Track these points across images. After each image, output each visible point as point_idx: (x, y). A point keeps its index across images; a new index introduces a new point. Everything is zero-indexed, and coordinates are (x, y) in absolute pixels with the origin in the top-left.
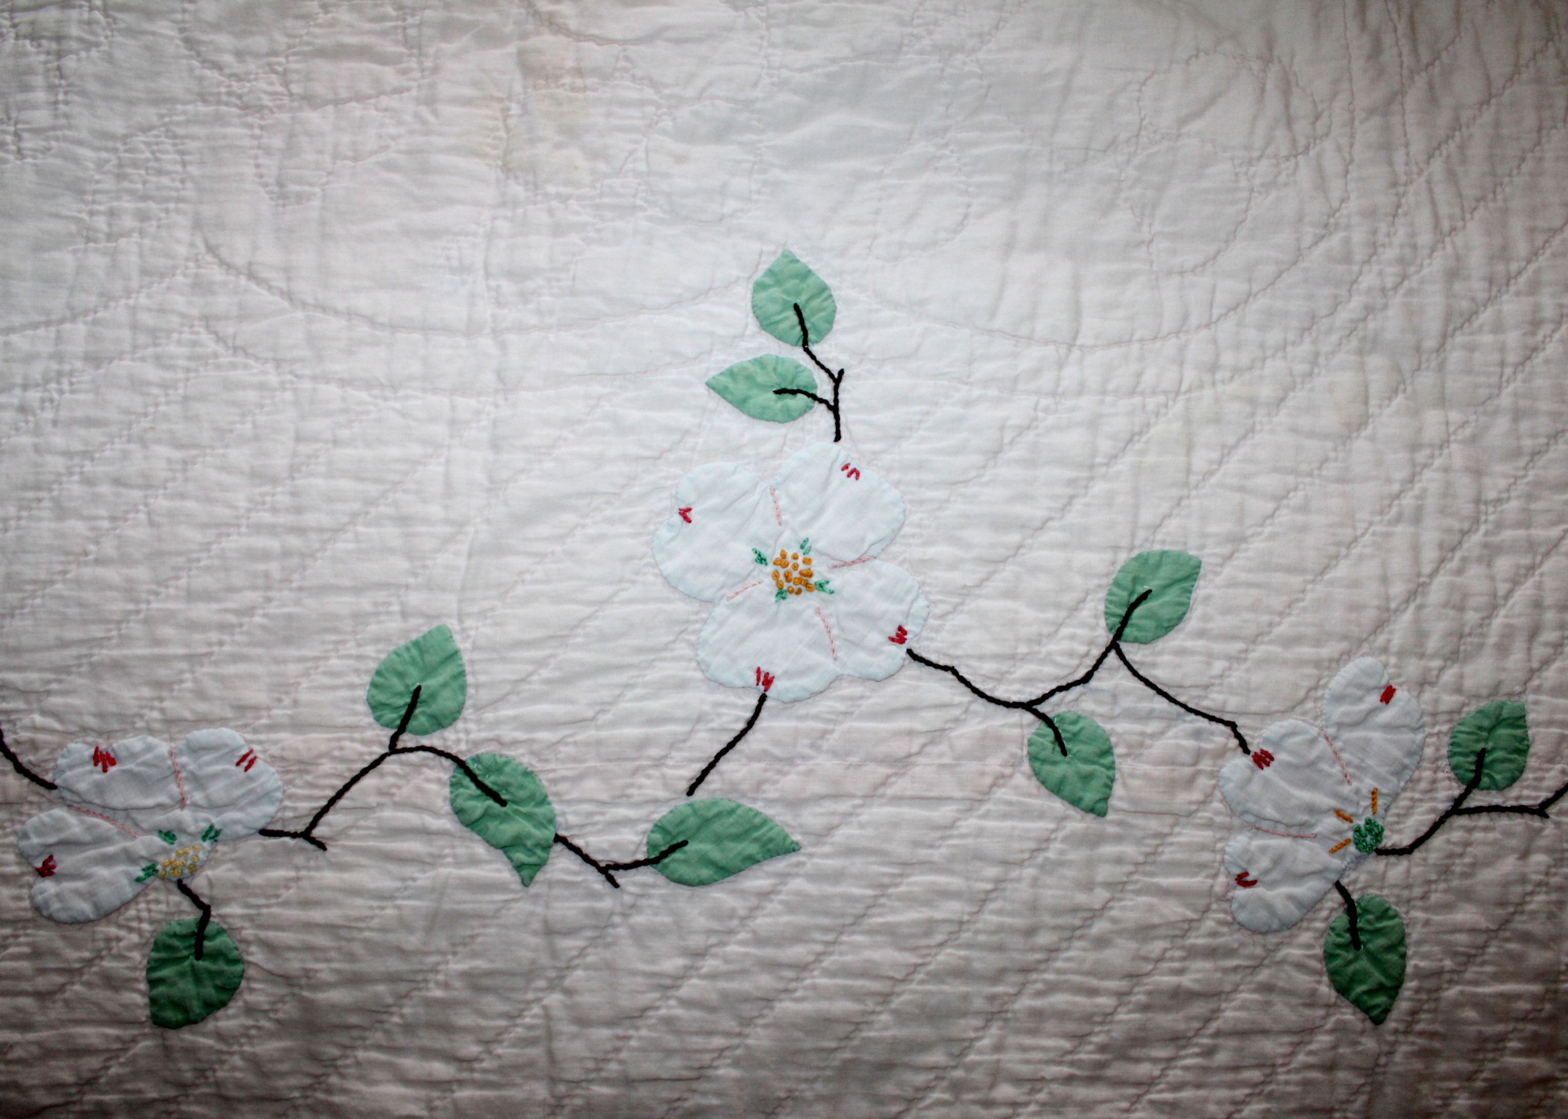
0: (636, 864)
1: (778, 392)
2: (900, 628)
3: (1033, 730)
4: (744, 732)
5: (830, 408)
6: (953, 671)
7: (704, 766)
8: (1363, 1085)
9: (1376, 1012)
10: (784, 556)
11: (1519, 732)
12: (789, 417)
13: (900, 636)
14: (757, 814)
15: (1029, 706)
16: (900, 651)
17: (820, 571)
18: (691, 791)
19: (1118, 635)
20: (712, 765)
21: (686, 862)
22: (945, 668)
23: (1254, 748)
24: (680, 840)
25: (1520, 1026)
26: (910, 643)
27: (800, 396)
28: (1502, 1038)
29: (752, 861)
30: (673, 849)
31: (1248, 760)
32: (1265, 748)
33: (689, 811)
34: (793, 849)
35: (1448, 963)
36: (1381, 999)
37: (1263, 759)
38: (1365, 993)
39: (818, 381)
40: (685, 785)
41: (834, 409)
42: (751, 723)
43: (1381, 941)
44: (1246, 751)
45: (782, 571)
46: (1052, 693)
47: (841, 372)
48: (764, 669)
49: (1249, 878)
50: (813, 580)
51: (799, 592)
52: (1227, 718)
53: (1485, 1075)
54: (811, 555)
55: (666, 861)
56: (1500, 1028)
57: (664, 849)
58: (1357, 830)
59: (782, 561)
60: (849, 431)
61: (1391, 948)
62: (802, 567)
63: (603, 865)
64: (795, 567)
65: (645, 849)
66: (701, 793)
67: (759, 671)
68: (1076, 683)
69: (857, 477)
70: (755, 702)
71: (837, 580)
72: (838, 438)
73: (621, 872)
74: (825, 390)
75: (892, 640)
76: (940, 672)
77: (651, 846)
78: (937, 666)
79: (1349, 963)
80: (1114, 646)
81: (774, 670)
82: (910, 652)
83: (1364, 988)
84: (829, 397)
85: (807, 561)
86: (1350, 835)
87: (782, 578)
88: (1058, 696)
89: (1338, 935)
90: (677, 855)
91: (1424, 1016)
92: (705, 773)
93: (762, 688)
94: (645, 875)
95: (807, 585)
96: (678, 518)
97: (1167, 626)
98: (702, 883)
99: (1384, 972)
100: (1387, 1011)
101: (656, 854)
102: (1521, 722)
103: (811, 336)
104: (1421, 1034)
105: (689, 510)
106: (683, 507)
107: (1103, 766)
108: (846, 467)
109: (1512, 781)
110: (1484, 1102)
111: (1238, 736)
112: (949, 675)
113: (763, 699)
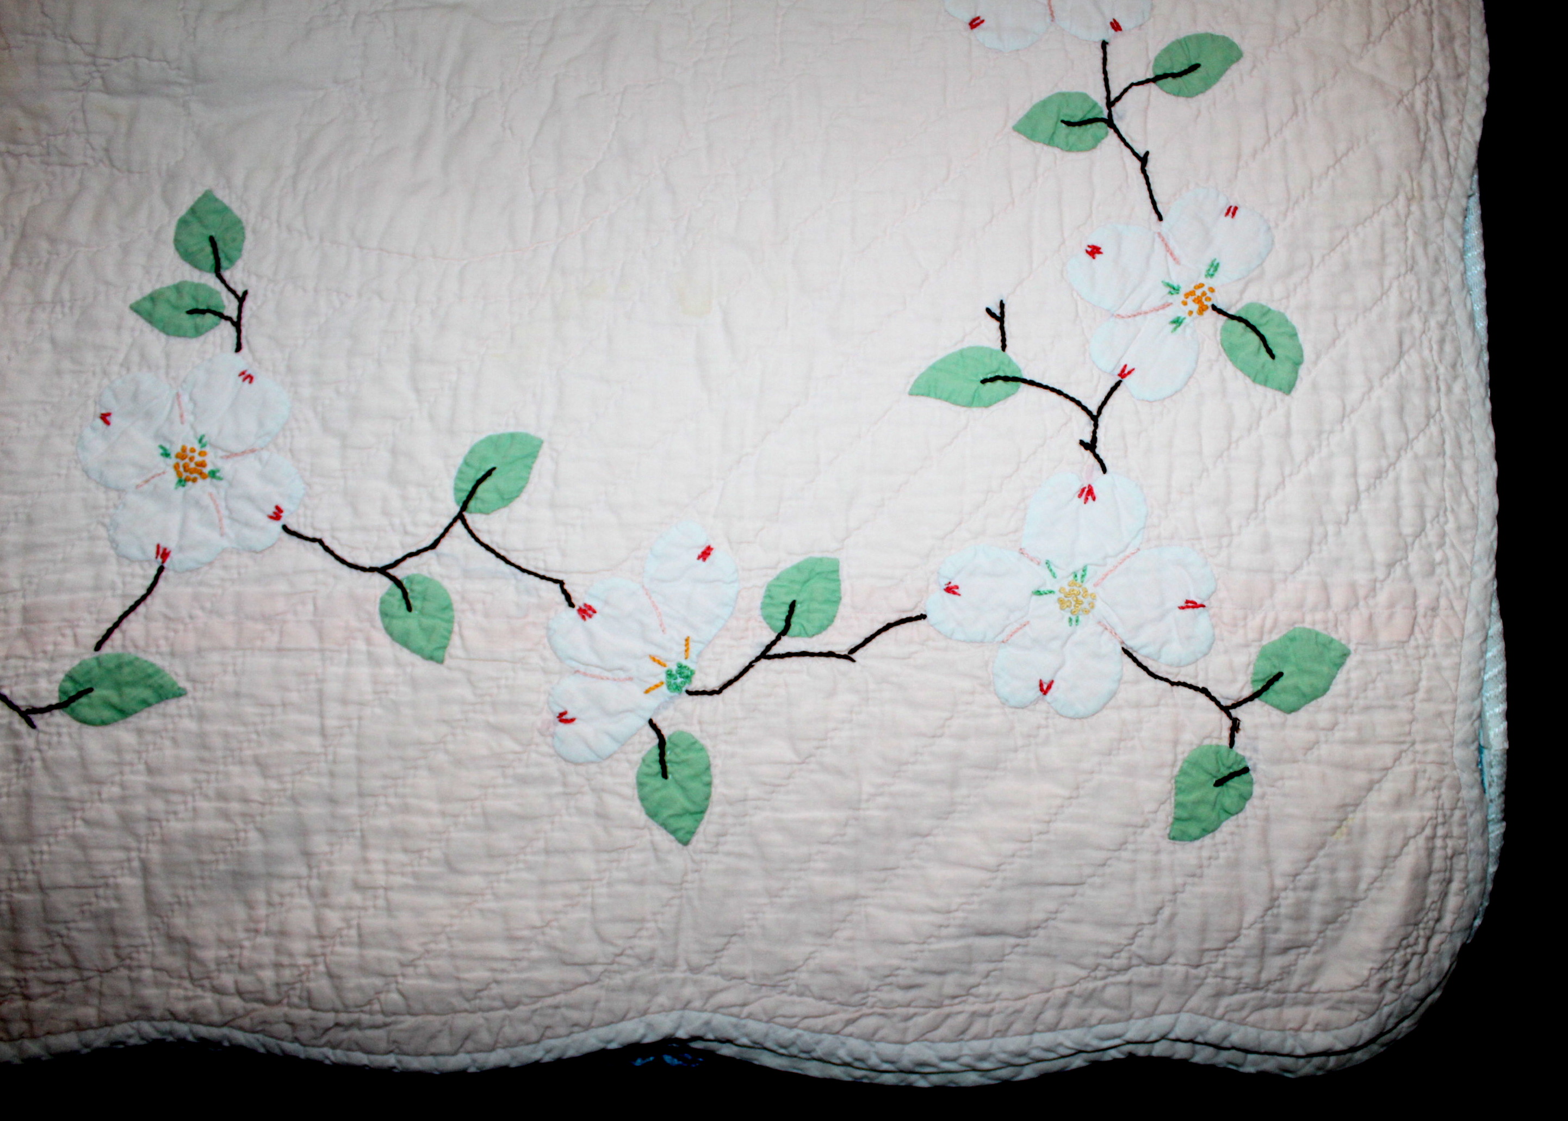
0: (50, 708)
1: (191, 312)
2: (277, 507)
3: (385, 590)
4: (144, 598)
5: (234, 323)
6: (321, 542)
7: (109, 625)
8: (673, 898)
9: (681, 834)
10: (184, 449)
11: (832, 586)
12: (198, 332)
13: (277, 514)
14: (152, 665)
15: (383, 571)
16: (276, 526)
17: (212, 460)
18: (98, 647)
19: (464, 507)
20: (117, 625)
21: (91, 705)
22: (314, 540)
23: (578, 603)
24: (88, 686)
25: (823, 848)
26: (287, 519)
27: (209, 315)
28: (809, 858)
29: (146, 704)
30: (80, 695)
31: (574, 613)
32: (589, 603)
33: (94, 663)
34: (180, 693)
35: (753, 792)
36: (686, 822)
37: (586, 612)
38: (672, 816)
39: (226, 302)
40: (94, 642)
41: (237, 325)
42: (150, 590)
43: (687, 771)
44: (571, 605)
45: (182, 463)
46: (404, 558)
47: (245, 293)
48: (163, 545)
49: (568, 717)
50: (206, 470)
51: (194, 480)
52: (555, 576)
53: (793, 892)
54: (207, 449)
55: (73, 705)
56: (803, 850)
57: (73, 694)
58: (669, 674)
59: (182, 455)
60: (248, 342)
61: (696, 776)
62: (198, 459)
63: (23, 709)
64: (192, 459)
65: (57, 694)
66: (107, 649)
67: (158, 546)
68: (425, 549)
69: (251, 382)
70: (154, 572)
71: (227, 468)
72: (239, 348)
73: (39, 716)
74: (231, 309)
75: (271, 517)
76: (308, 543)
77: (62, 691)
78: (307, 539)
79: (657, 790)
80: (460, 517)
81: (171, 545)
82: (285, 528)
83: (671, 812)
84: (234, 315)
85: (202, 454)
86: (663, 677)
87: (181, 469)
88: (410, 561)
89: (648, 766)
90: (83, 700)
91: (729, 838)
92: (110, 632)
93: (160, 560)
94: (59, 717)
95: (201, 473)
96: (100, 422)
97: (507, 499)
98: (104, 723)
99: (689, 798)
100: (692, 833)
101: (65, 698)
102: (833, 576)
103: (224, 263)
104: (729, 854)
105: (109, 414)
106: (104, 411)
107: (442, 619)
108: (243, 373)
109: (822, 628)
110: (792, 916)
111: (564, 592)
112: (317, 545)
113: (161, 570)
